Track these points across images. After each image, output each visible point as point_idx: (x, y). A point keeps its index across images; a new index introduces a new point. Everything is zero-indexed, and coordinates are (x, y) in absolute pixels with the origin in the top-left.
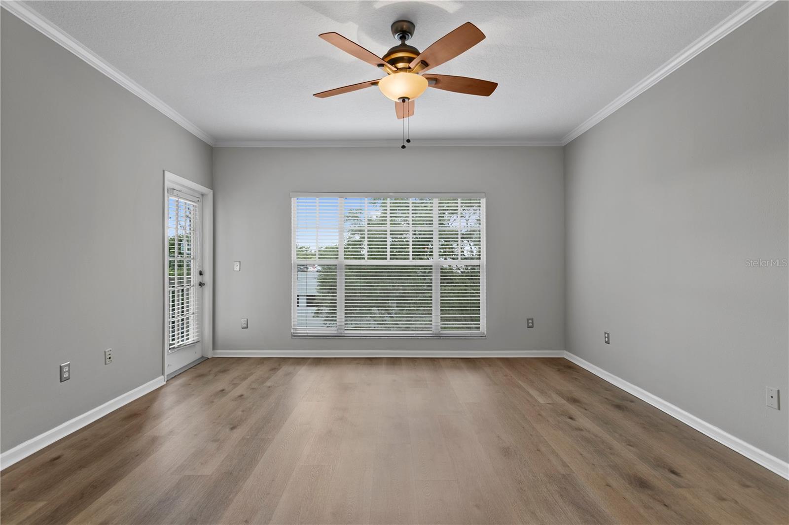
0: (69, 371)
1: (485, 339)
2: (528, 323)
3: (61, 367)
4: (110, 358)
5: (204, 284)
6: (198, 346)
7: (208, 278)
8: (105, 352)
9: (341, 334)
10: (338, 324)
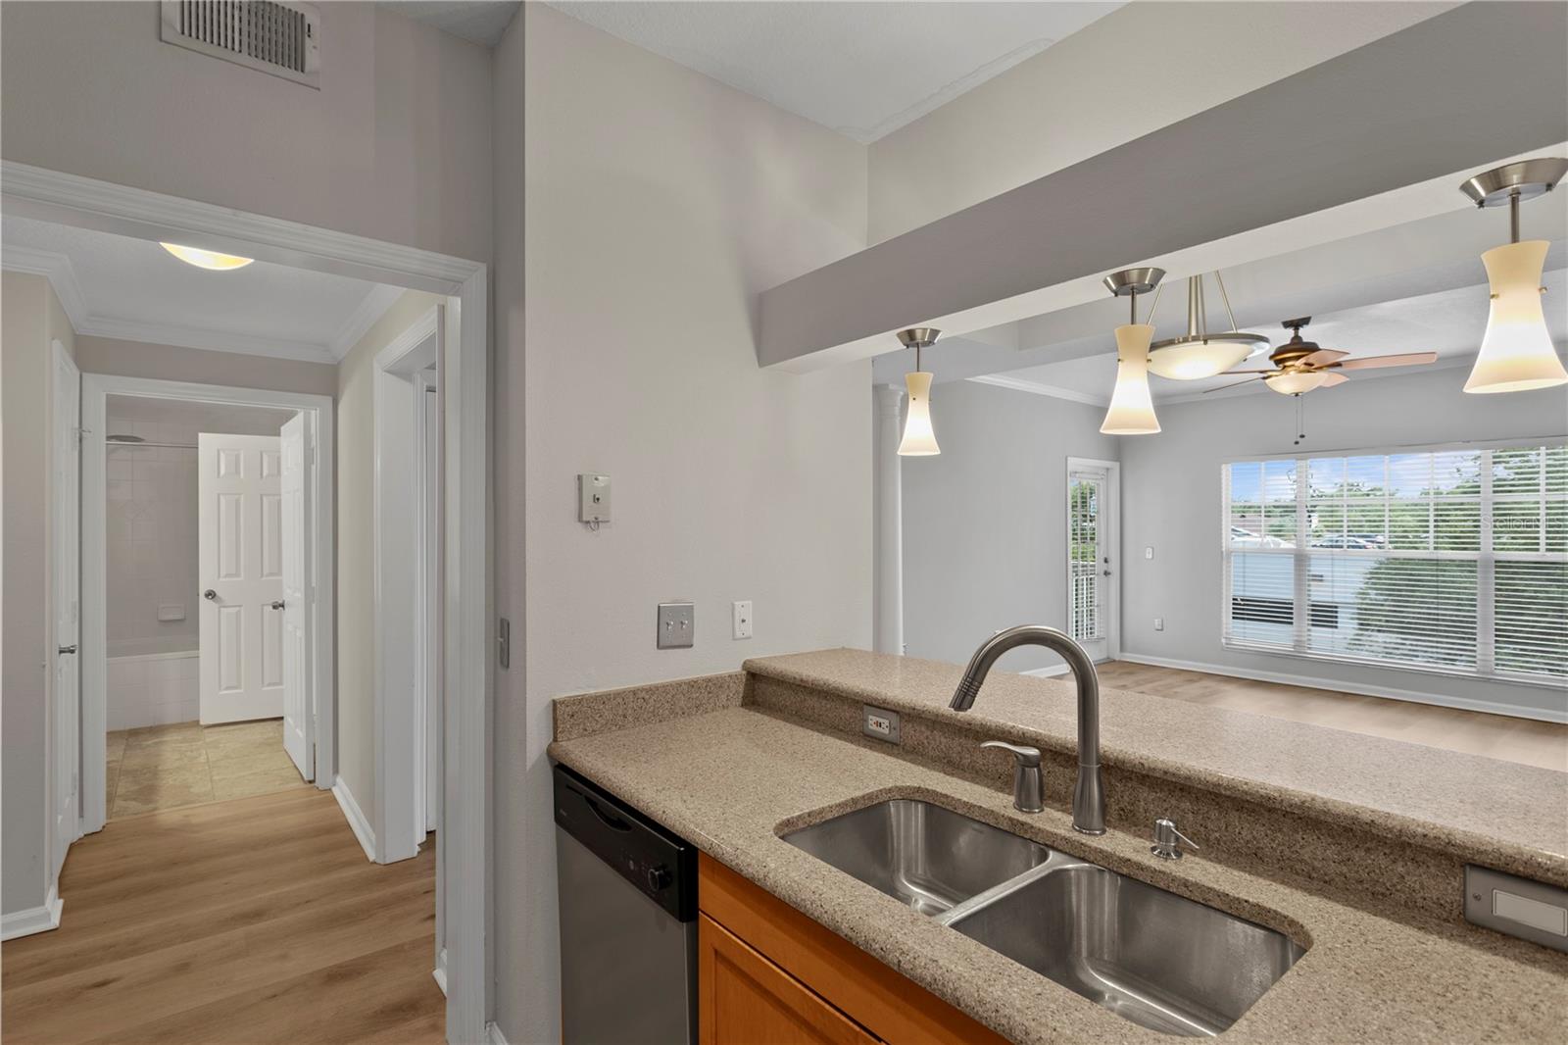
5: (1109, 574)
6: (1103, 642)
7: (1114, 566)
9: (1300, 652)
10: (1296, 638)
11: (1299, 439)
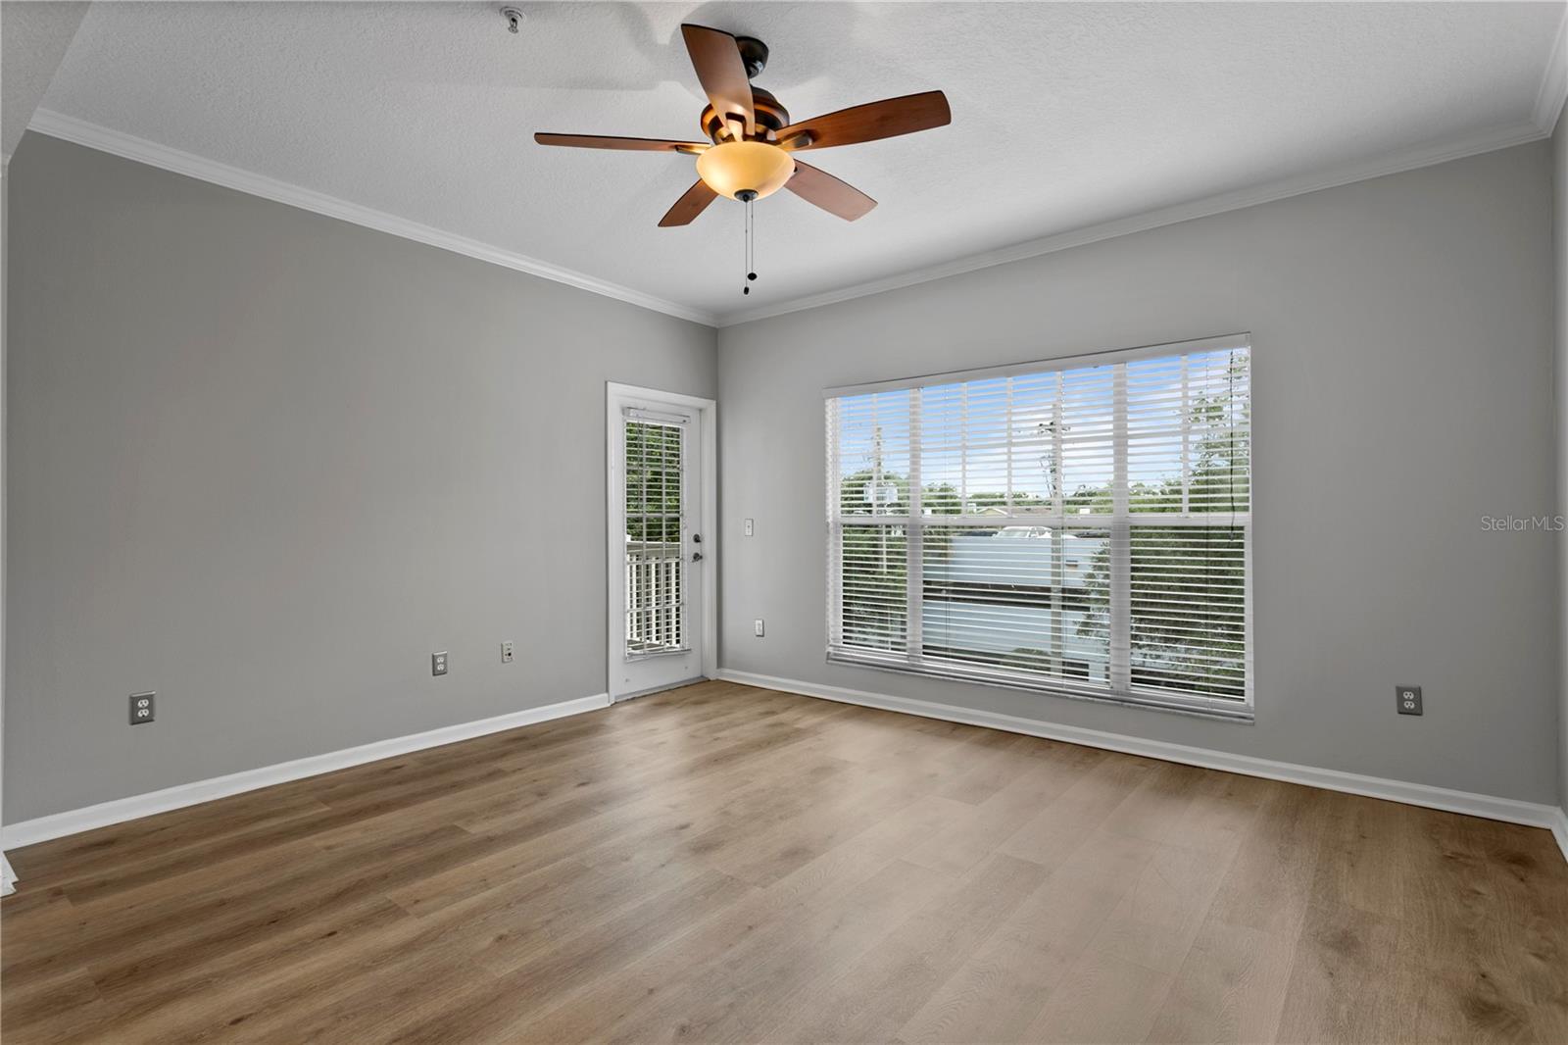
0: (445, 663)
1: (1250, 725)
2: (1401, 700)
3: (433, 656)
4: (510, 654)
5: (703, 558)
6: (691, 657)
7: (708, 547)
8: (502, 645)
9: (913, 665)
10: (909, 645)
11: (750, 284)
